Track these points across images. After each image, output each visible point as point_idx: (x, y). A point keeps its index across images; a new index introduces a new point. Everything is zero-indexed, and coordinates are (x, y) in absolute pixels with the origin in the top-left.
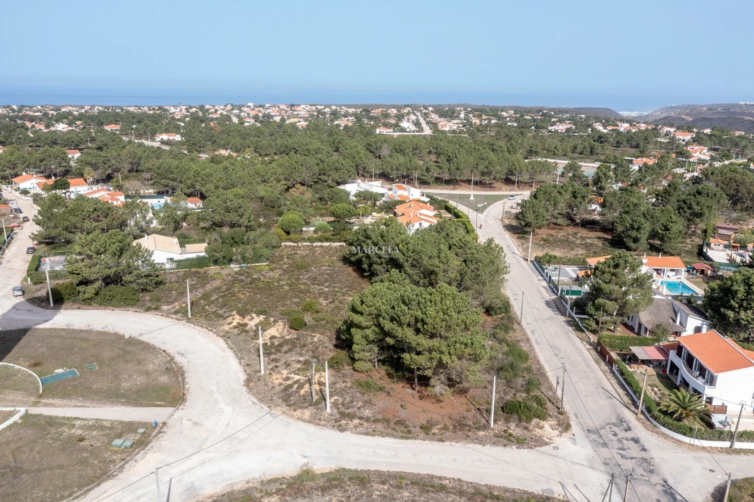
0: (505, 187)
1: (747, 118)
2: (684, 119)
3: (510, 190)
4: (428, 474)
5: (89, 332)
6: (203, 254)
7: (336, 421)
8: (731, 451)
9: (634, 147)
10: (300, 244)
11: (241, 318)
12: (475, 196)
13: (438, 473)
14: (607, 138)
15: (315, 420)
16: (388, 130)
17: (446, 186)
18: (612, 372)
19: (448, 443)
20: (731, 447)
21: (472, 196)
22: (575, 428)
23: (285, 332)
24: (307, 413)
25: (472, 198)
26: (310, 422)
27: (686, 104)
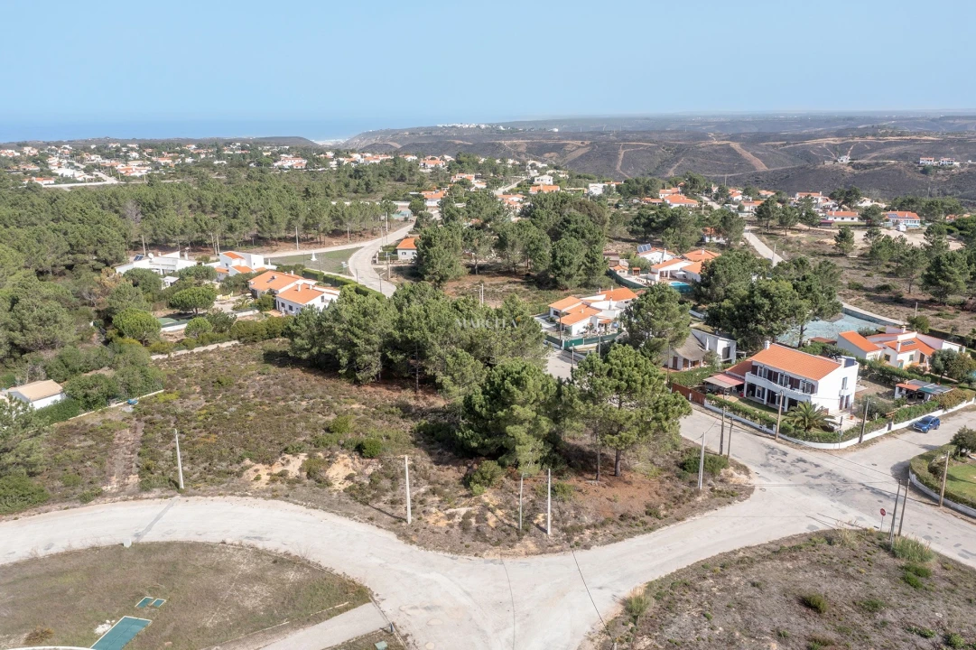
0: (334, 241)
1: (457, 142)
2: (392, 147)
3: (343, 243)
4: (720, 554)
5: (34, 561)
6: (58, 398)
7: (569, 540)
8: (862, 445)
9: (398, 180)
10: (173, 355)
11: (267, 466)
12: (317, 255)
13: (727, 549)
14: (365, 171)
15: (545, 549)
16: (47, 182)
17: (258, 249)
18: (707, 409)
19: (688, 520)
20: (860, 442)
21: (314, 256)
22: (752, 468)
23: (358, 465)
24: (529, 543)
25: (314, 259)
26: (541, 553)
27: (384, 128)
